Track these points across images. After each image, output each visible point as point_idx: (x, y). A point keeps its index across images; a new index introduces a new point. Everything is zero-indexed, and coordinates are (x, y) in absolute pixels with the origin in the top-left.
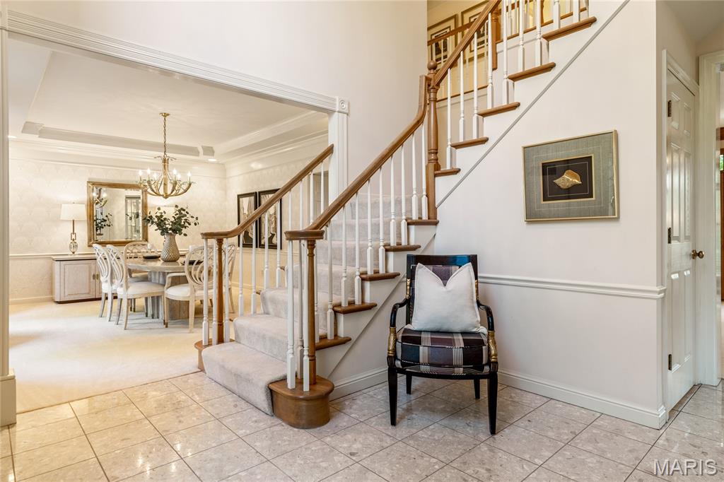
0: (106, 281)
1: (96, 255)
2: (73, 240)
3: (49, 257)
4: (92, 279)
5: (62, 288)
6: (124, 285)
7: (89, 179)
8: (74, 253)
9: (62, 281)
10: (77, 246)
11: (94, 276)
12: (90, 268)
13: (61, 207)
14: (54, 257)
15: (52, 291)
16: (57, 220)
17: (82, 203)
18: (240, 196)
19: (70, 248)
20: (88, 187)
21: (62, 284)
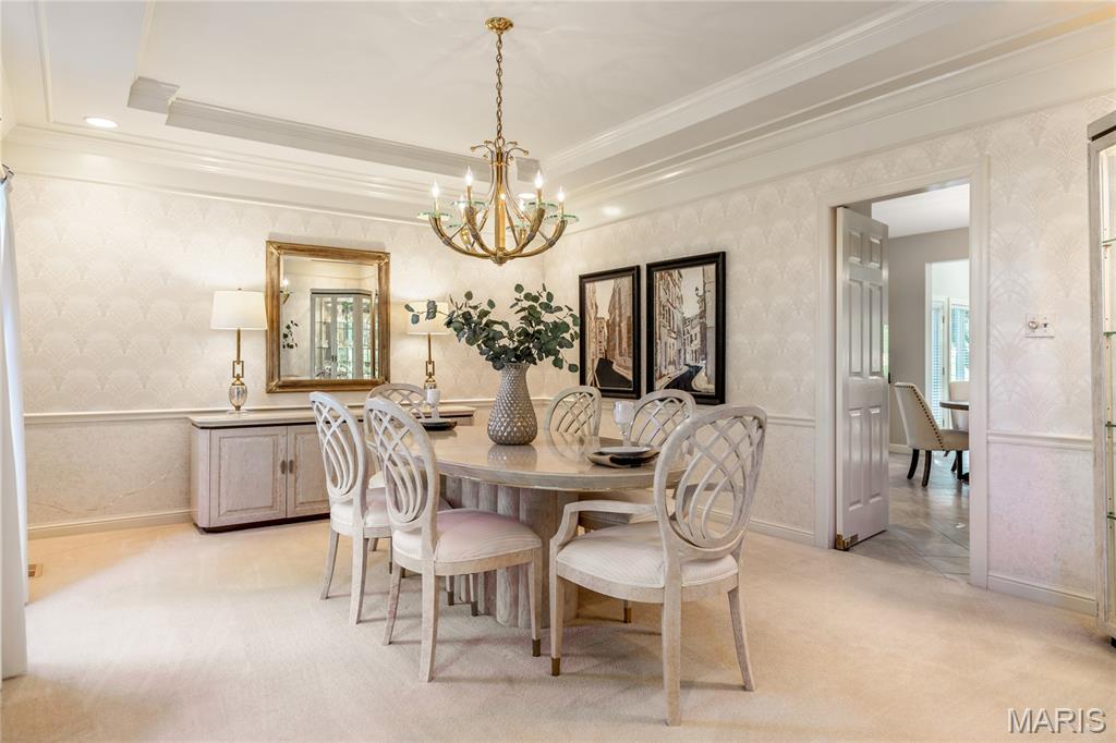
0: (350, 502)
1: (314, 413)
2: (238, 378)
3: (183, 418)
4: (279, 472)
5: (214, 495)
6: (427, 530)
7: (271, 235)
8: (238, 408)
9: (215, 477)
10: (245, 392)
11: (284, 465)
12: (275, 445)
13: (212, 301)
14: (198, 419)
15: (188, 498)
16: (201, 330)
17: (255, 289)
18: (585, 279)
19: (231, 396)
20: (269, 255)
21: (214, 486)
